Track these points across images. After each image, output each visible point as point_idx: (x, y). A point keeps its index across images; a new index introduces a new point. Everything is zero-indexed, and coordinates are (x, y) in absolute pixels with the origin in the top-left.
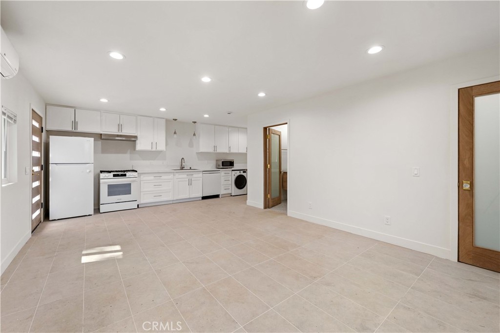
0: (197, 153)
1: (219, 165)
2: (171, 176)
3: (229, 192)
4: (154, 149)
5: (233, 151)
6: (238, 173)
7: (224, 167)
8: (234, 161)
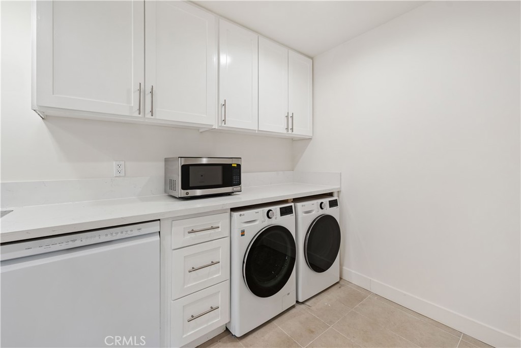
6: (258, 222)
7: (192, 193)
8: (239, 166)
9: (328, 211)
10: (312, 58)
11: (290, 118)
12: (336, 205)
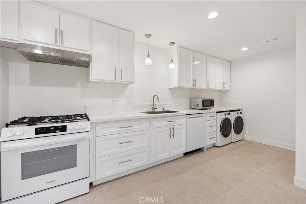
0: (169, 88)
1: (198, 105)
2: (146, 125)
3: (213, 142)
4: (118, 80)
5: (212, 87)
6: (223, 116)
7: (205, 108)
8: (213, 100)
9: (240, 115)
10: (230, 62)
11: (224, 84)
12: (242, 114)
